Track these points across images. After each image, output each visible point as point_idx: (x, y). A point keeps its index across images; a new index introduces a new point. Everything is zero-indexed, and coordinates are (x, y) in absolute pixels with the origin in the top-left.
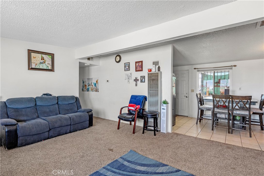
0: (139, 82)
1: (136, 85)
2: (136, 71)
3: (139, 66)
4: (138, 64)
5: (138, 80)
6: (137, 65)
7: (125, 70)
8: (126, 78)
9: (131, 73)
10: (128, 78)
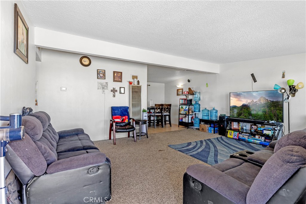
0: (117, 94)
1: (114, 96)
2: (114, 81)
3: (118, 76)
4: (117, 74)
5: (116, 91)
6: (115, 75)
7: (98, 77)
8: (100, 87)
9: (106, 83)
10: (103, 88)
